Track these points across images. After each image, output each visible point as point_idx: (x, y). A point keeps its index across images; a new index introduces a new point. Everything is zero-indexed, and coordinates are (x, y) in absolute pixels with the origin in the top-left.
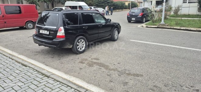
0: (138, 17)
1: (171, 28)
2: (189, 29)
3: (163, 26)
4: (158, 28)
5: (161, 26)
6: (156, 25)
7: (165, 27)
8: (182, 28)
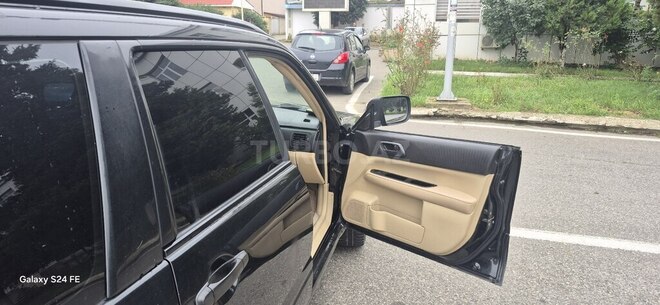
0: (329, 68)
1: (489, 119)
2: (559, 121)
3: (456, 111)
4: (436, 116)
5: (445, 110)
6: (424, 106)
7: (464, 113)
8: (534, 118)
